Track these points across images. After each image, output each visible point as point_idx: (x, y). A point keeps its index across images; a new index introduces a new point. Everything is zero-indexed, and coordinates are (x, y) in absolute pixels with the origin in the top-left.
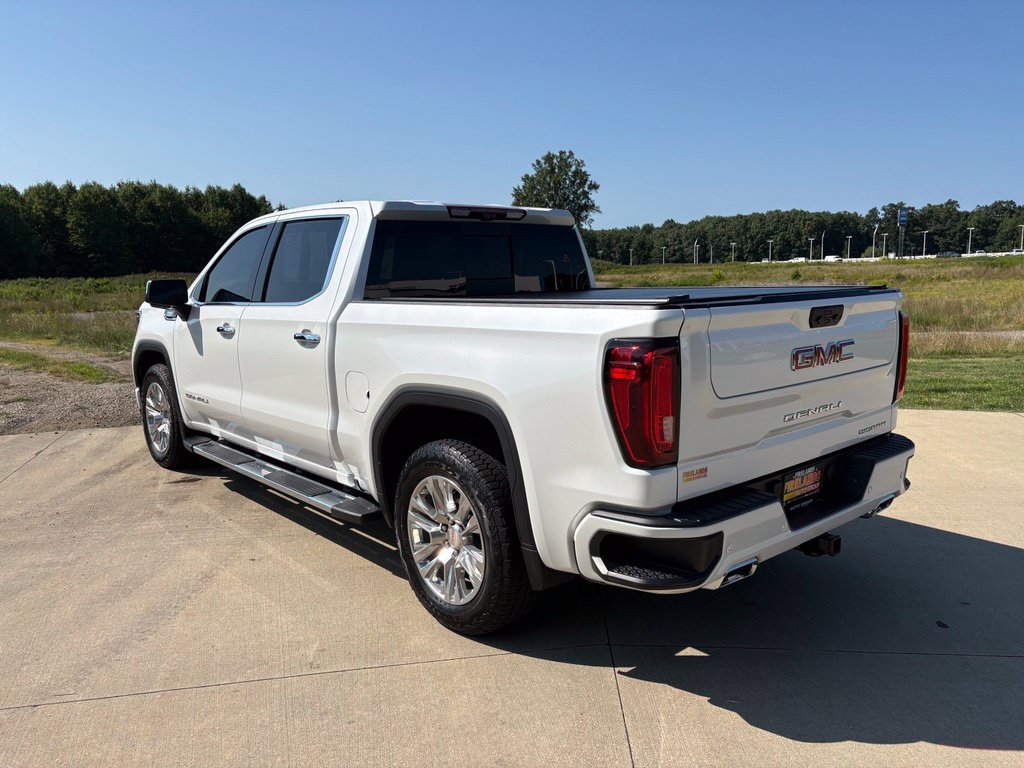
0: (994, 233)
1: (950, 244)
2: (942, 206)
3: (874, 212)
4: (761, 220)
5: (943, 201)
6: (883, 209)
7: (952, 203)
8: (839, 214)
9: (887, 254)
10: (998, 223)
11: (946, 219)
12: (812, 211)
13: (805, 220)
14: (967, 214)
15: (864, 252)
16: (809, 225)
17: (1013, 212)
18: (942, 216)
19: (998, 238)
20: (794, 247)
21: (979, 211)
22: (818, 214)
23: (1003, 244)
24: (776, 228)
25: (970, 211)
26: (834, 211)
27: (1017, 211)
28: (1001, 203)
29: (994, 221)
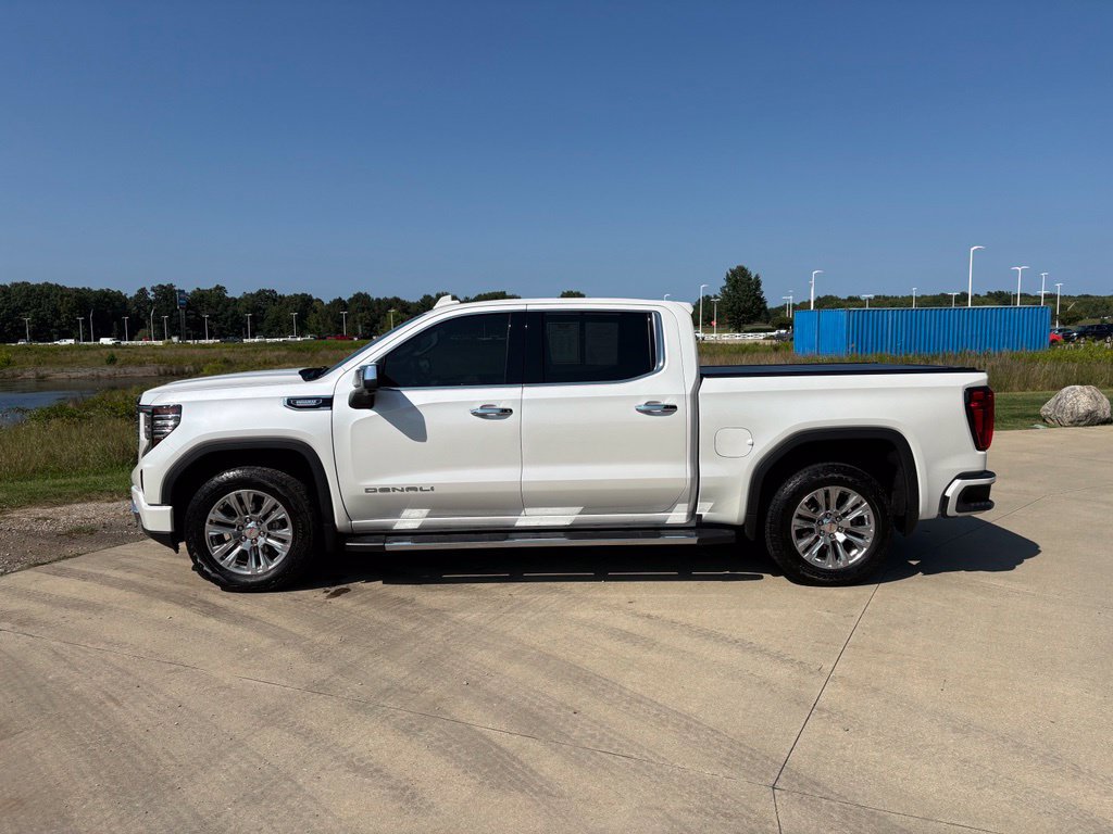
0: (262, 320)
1: (223, 329)
2: (211, 290)
3: (143, 291)
4: (4, 293)
5: (212, 286)
6: (153, 289)
7: (219, 288)
8: (102, 291)
9: (169, 338)
10: (264, 310)
11: (218, 303)
12: (69, 285)
13: (62, 297)
14: (235, 300)
15: (136, 334)
16: (68, 302)
17: (275, 300)
18: (213, 300)
19: (265, 324)
20: (52, 327)
21: (246, 298)
22: (77, 290)
23: (270, 331)
24: (26, 304)
25: (237, 297)
26: (95, 288)
27: (279, 300)
28: (264, 291)
29: (260, 308)
